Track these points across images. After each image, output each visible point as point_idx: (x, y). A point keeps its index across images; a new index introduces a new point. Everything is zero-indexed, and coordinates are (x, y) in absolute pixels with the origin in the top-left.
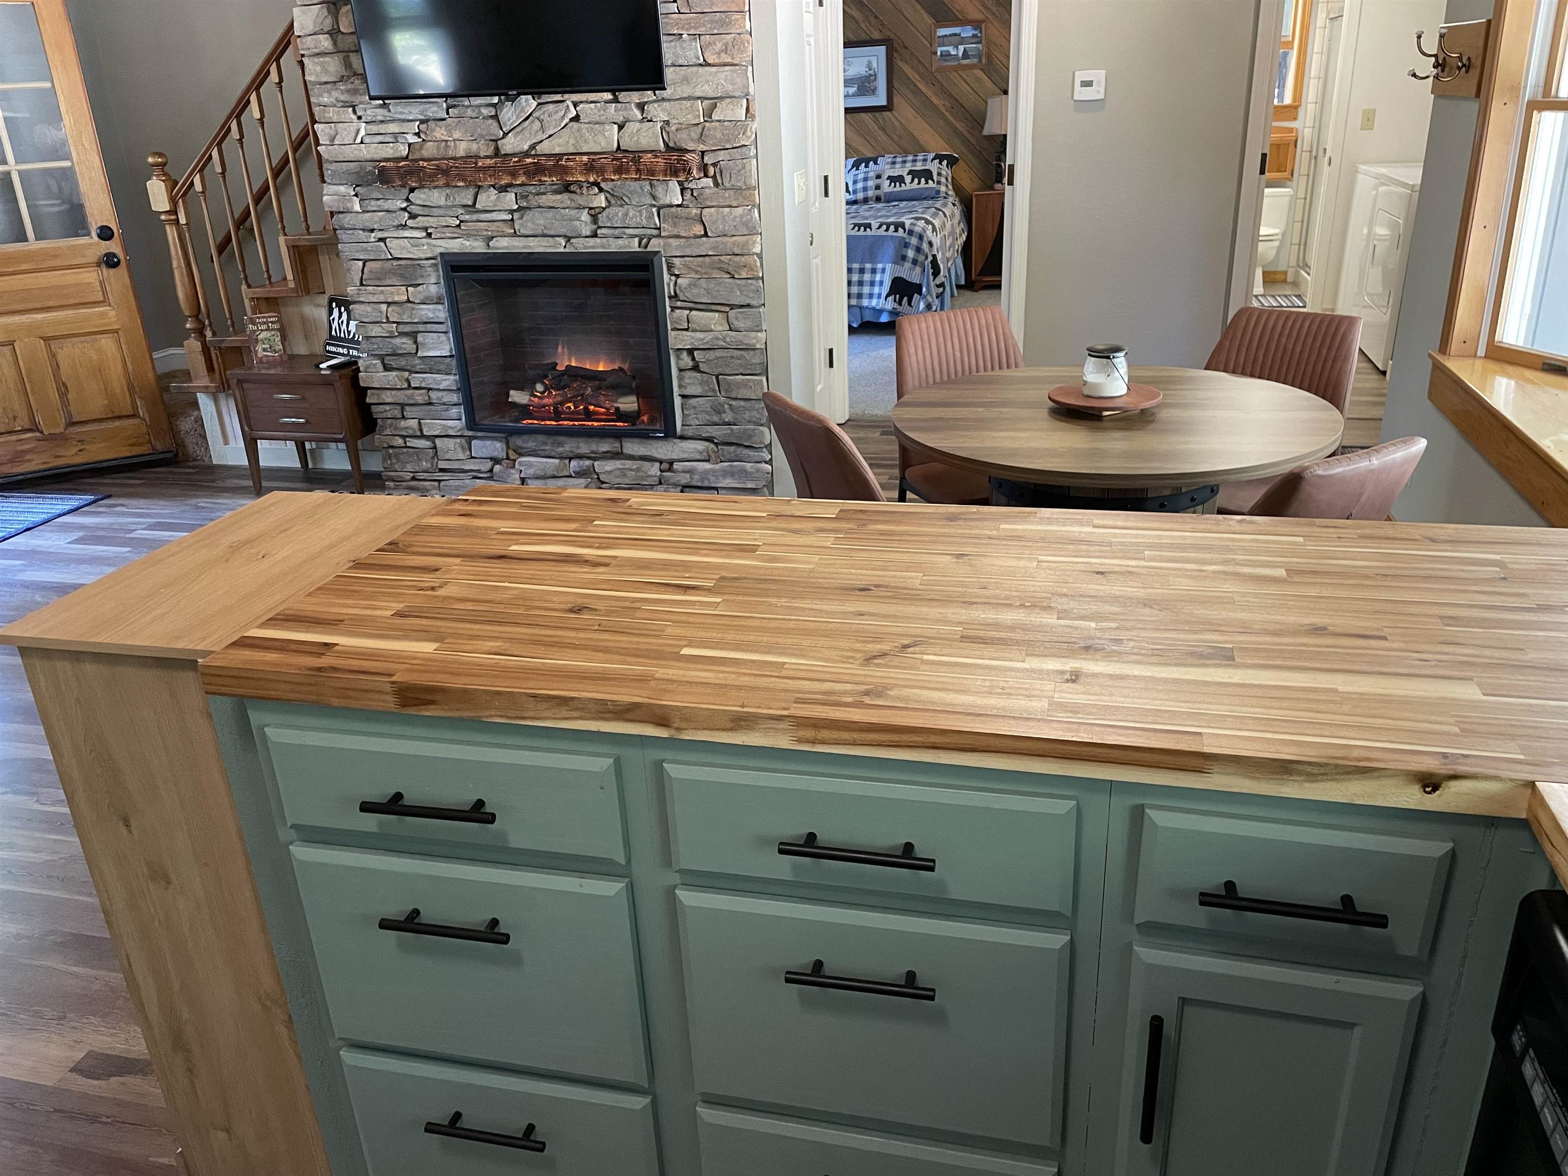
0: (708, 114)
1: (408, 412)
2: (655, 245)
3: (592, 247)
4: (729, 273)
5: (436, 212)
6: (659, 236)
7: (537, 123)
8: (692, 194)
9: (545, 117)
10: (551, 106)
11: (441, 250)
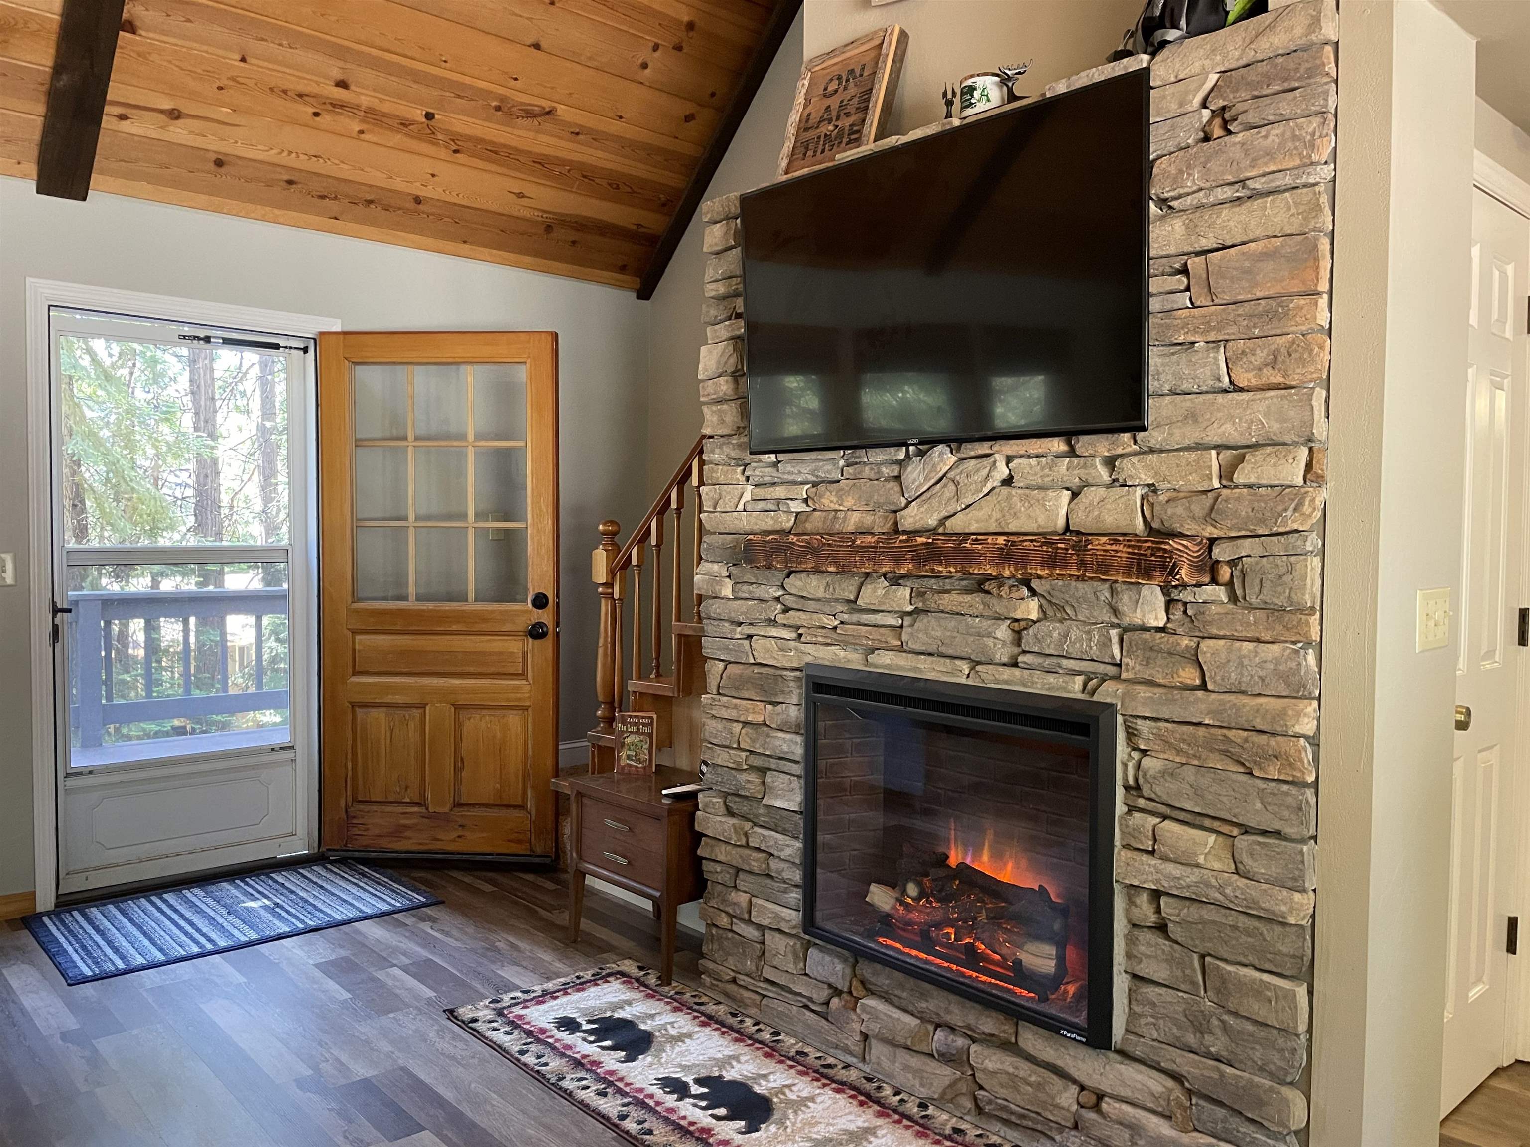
0: (1227, 474)
1: (744, 882)
2: (1109, 693)
3: (1006, 682)
4: (1243, 764)
6: (1117, 678)
7: (952, 487)
8: (1185, 612)
9: (962, 479)
10: (973, 462)
11: (809, 659)
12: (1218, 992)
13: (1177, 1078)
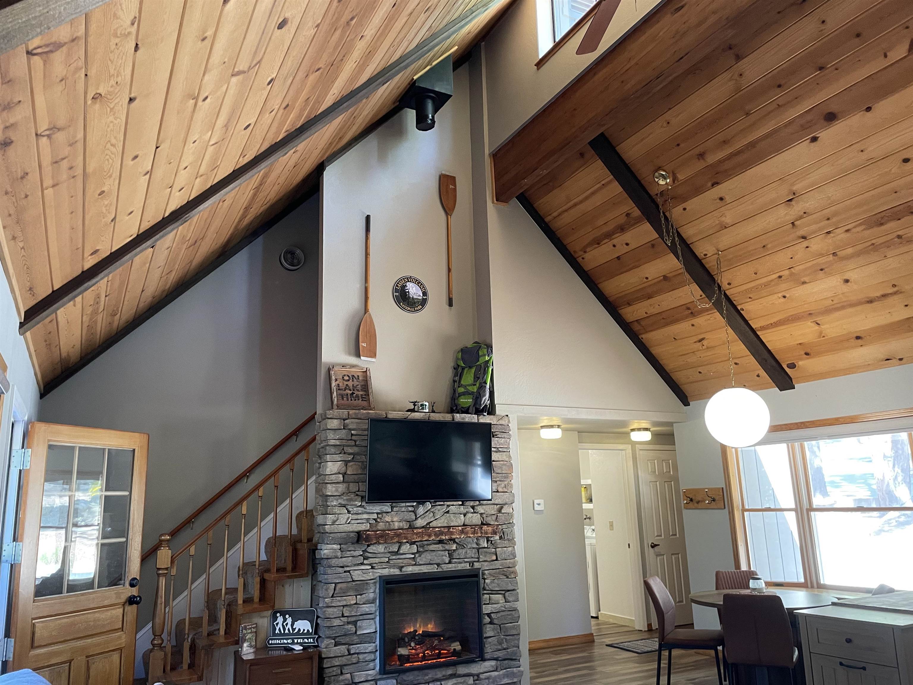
0: (500, 511)
2: (477, 565)
3: (450, 568)
4: (506, 576)
5: (379, 555)
6: (478, 561)
7: (432, 514)
8: (491, 543)
9: (437, 511)
10: (439, 507)
11: (379, 574)
12: (505, 632)
13: (496, 659)
